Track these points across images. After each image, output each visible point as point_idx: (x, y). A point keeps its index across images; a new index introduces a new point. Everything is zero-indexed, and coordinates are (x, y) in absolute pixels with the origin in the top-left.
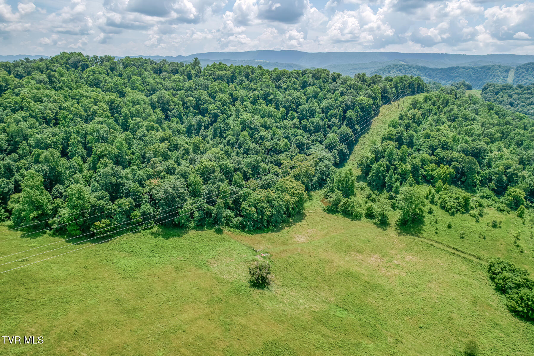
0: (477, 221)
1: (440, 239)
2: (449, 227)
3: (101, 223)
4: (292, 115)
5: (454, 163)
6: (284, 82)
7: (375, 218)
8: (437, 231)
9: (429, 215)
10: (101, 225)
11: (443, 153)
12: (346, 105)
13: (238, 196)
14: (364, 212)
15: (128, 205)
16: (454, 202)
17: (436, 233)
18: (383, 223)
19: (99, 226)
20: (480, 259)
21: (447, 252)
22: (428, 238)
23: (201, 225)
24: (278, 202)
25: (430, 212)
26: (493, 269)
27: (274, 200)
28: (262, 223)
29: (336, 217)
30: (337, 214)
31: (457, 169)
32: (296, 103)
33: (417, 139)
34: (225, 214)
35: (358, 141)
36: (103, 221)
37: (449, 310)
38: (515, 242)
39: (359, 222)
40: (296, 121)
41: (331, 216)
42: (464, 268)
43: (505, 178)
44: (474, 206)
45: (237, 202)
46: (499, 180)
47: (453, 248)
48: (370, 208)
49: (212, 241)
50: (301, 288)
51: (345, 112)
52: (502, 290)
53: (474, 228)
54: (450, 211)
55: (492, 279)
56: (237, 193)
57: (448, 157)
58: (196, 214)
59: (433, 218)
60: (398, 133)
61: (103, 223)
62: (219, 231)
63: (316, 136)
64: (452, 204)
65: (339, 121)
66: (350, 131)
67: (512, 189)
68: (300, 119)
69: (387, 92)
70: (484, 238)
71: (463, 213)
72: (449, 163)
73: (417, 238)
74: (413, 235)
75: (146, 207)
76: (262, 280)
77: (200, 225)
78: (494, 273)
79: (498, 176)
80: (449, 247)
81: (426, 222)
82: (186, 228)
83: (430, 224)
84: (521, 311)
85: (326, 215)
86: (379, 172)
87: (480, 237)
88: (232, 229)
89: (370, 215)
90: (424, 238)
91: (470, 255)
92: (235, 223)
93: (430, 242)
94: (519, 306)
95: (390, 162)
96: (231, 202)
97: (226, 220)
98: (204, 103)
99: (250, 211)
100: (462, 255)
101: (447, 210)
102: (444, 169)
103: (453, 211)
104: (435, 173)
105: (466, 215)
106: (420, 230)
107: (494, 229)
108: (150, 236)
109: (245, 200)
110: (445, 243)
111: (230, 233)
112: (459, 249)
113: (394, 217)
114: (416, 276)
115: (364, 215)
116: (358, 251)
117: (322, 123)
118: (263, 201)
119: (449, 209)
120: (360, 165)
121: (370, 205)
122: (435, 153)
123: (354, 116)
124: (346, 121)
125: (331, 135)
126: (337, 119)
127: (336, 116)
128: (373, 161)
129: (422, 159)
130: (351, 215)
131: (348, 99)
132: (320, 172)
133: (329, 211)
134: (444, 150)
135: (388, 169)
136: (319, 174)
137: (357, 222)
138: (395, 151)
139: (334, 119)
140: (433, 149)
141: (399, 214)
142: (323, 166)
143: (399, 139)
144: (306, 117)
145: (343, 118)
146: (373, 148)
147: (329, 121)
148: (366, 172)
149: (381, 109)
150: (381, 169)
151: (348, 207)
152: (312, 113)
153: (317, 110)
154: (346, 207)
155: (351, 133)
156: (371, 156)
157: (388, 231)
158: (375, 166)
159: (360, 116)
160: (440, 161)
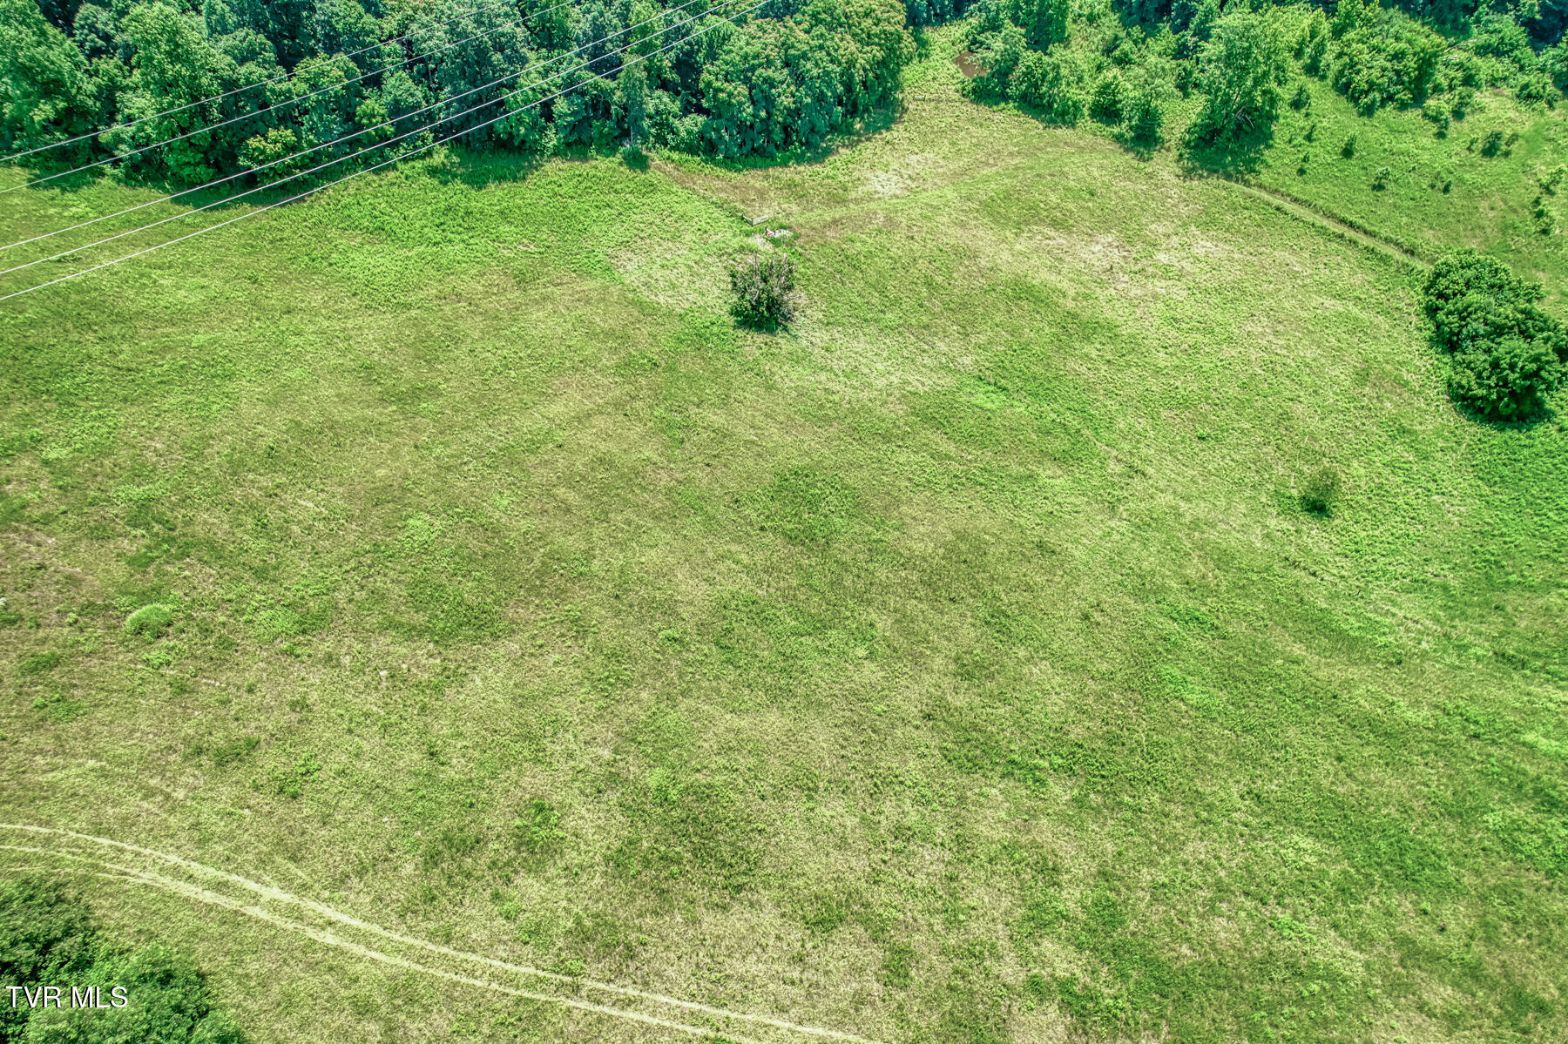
0: (1441, 135)
1: (1309, 190)
2: (1347, 152)
3: (266, 140)
7: (1121, 121)
8: (1306, 166)
9: (1291, 113)
10: (270, 149)
13: (689, 44)
14: (1090, 99)
15: (339, 80)
16: (1384, 70)
17: (1301, 172)
18: (1145, 137)
19: (263, 152)
20: (1412, 254)
21: (1322, 231)
22: (1274, 187)
23: (579, 142)
24: (817, 65)
25: (1297, 105)
27: (804, 56)
28: (769, 133)
29: (998, 117)
30: (1003, 105)
34: (650, 106)
36: (272, 133)
37: (1287, 394)
38: (1537, 202)
39: (1071, 131)
41: (983, 111)
42: (1361, 278)
44: (1445, 84)
45: (687, 65)
47: (1343, 221)
48: (1108, 86)
49: (616, 191)
50: (881, 330)
52: (1449, 343)
53: (1425, 157)
54: (1364, 100)
55: (1432, 311)
56: (687, 34)
58: (561, 106)
59: (1302, 123)
61: (276, 142)
62: (637, 162)
64: (1376, 74)
70: (1446, 190)
71: (1403, 106)
73: (1240, 187)
74: (1228, 177)
75: (400, 84)
76: (768, 308)
77: (577, 144)
78: (1441, 295)
80: (1331, 216)
81: (1277, 136)
82: (534, 152)
83: (1290, 141)
84: (1481, 398)
85: (970, 108)
87: (1433, 186)
88: (675, 156)
89: (1107, 111)
90: (1260, 186)
91: (1387, 240)
92: (683, 134)
93: (1277, 201)
94: (1481, 385)
96: (667, 63)
97: (656, 124)
99: (730, 95)
100: (1364, 241)
101: (1355, 98)
103: (1374, 101)
105: (1413, 115)
106: (1254, 161)
107: (1485, 162)
108: (425, 179)
109: (712, 56)
110: (1320, 202)
111: (670, 167)
112: (1360, 222)
113: (1182, 117)
114: (1216, 300)
115: (1086, 111)
116: (1055, 224)
118: (769, 63)
119: (1362, 92)
121: (1109, 75)
130: (1047, 111)
133: (980, 95)
137: (1063, 131)
141: (1195, 110)
151: (1040, 81)
154: (1034, 80)
157: (1155, 162)
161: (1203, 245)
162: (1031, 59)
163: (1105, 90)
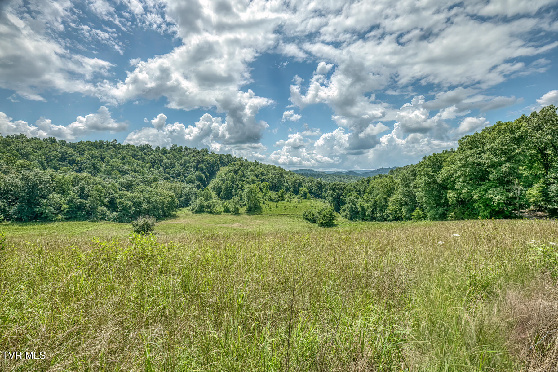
0: (290, 203)
1: (274, 212)
2: (277, 207)
4: (157, 167)
6: (148, 151)
7: (231, 212)
8: (271, 209)
9: (263, 205)
11: (263, 177)
12: (198, 161)
13: (113, 196)
14: (223, 210)
17: (270, 211)
18: (236, 212)
20: (297, 215)
21: (279, 216)
22: (267, 214)
25: (264, 203)
26: (305, 214)
29: (202, 215)
30: (203, 213)
31: (272, 183)
32: (160, 160)
33: (247, 173)
34: (99, 210)
35: (209, 183)
40: (161, 170)
41: (198, 215)
42: (292, 219)
43: (297, 186)
44: (286, 198)
46: (294, 187)
47: (282, 214)
51: (197, 165)
52: (314, 221)
53: (290, 205)
54: (275, 200)
55: (307, 219)
57: (266, 179)
59: (266, 206)
60: (234, 169)
62: (94, 222)
63: (178, 179)
64: (275, 196)
65: (194, 170)
66: (202, 175)
67: (301, 189)
68: (164, 169)
69: (222, 159)
71: (282, 201)
72: (268, 181)
74: (257, 214)
76: (147, 228)
78: (307, 216)
80: (280, 214)
81: (263, 208)
83: (266, 208)
84: (326, 223)
85: (194, 215)
86: (227, 188)
87: (294, 208)
89: (227, 211)
90: (264, 214)
91: (292, 215)
92: (111, 217)
93: (269, 215)
95: (233, 183)
96: (106, 200)
97: (101, 215)
99: (127, 204)
100: (288, 216)
101: (273, 201)
102: (265, 183)
104: (262, 186)
105: (284, 201)
106: (261, 212)
107: (299, 204)
110: (277, 213)
112: (286, 214)
113: (243, 210)
115: (222, 212)
116: (223, 224)
117: (182, 171)
118: (139, 198)
120: (214, 189)
121: (225, 204)
122: (258, 178)
123: (204, 167)
124: (199, 170)
125: (190, 176)
126: (193, 169)
127: (191, 167)
128: (222, 184)
129: (252, 179)
130: (214, 213)
131: (199, 158)
132: (186, 195)
133: (197, 212)
134: (263, 176)
135: (233, 187)
136: (185, 196)
137: (219, 215)
138: (235, 177)
139: (190, 169)
140: (257, 176)
141: (245, 208)
142: (187, 191)
143: (236, 173)
144: (169, 168)
145: (196, 168)
146: (221, 178)
147: (187, 170)
148: (218, 194)
149: (220, 168)
150: (229, 186)
151: (210, 207)
152: (173, 166)
153: (177, 164)
154: (209, 207)
155: (204, 176)
156: (220, 182)
157: (241, 216)
158: (224, 185)
159: (208, 168)
160: (262, 181)
161: (258, 221)
162: (207, 203)
163: (226, 206)
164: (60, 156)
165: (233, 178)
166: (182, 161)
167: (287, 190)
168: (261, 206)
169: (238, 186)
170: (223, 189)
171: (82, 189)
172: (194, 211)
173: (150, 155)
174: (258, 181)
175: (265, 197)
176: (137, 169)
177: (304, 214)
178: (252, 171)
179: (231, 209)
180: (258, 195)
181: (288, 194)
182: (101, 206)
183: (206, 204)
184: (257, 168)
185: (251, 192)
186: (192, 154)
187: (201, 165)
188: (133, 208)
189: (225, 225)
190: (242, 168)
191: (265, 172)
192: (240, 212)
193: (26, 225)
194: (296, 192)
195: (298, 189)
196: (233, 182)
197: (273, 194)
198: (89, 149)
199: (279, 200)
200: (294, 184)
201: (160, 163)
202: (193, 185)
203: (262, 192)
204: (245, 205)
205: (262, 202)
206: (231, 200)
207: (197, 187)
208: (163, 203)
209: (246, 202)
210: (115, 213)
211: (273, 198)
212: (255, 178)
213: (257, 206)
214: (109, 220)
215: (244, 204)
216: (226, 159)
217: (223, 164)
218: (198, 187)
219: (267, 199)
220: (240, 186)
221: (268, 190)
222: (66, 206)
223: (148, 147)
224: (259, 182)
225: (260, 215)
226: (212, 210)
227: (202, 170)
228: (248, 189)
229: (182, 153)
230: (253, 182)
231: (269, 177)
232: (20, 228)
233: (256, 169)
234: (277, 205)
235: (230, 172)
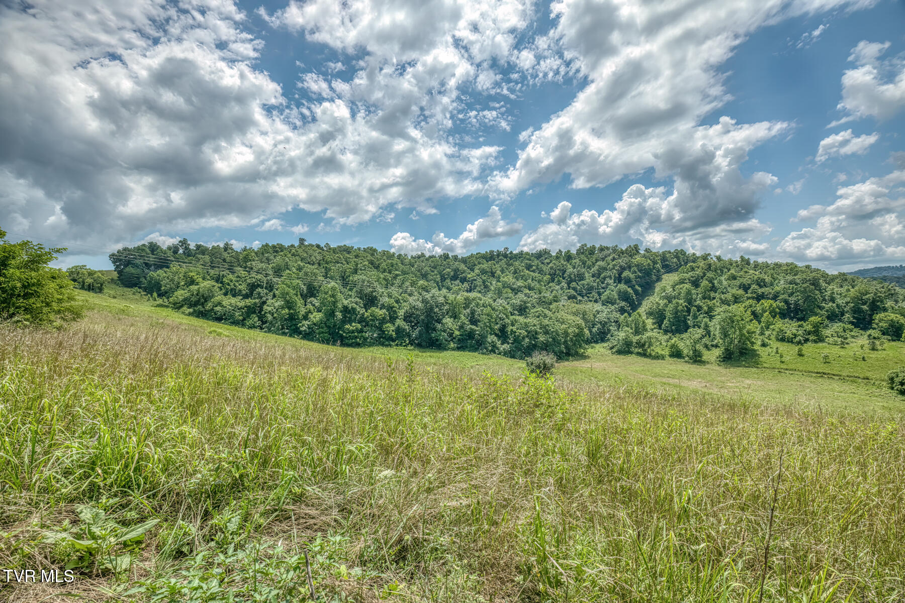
0: (843, 348)
1: (793, 367)
2: (801, 355)
3: (351, 326)
4: (559, 281)
5: (781, 297)
6: (546, 259)
7: (684, 357)
8: (783, 359)
9: (763, 348)
10: (351, 328)
11: (760, 291)
12: (621, 267)
14: (667, 352)
15: (381, 315)
16: (797, 330)
17: (782, 362)
18: (697, 359)
19: (348, 330)
20: (868, 379)
21: (810, 376)
22: (772, 367)
25: (764, 345)
26: (898, 379)
30: (630, 355)
31: (786, 302)
32: (563, 270)
33: (720, 282)
34: (489, 340)
35: (641, 304)
36: (353, 324)
39: (663, 361)
40: (565, 285)
41: (622, 357)
42: (847, 387)
43: (865, 307)
44: (830, 336)
45: (503, 329)
46: (856, 311)
47: (817, 373)
51: (620, 275)
53: (842, 353)
54: (795, 341)
56: (504, 319)
57: (770, 293)
59: (770, 350)
60: (692, 277)
61: (354, 326)
62: (484, 354)
63: (588, 297)
64: (795, 331)
65: (615, 283)
66: (629, 290)
67: (882, 315)
68: (569, 284)
69: (667, 261)
70: (864, 360)
71: (815, 342)
72: (775, 298)
74: (747, 367)
77: (462, 347)
79: (853, 305)
80: (812, 372)
81: (761, 354)
82: (444, 347)
83: (769, 355)
85: (615, 356)
86: (676, 313)
87: (856, 360)
88: (499, 356)
89: (676, 354)
90: (765, 368)
91: (849, 377)
92: (502, 350)
93: (777, 370)
95: (690, 304)
96: (496, 328)
98: (462, 273)
99: (520, 333)
100: (836, 378)
101: (790, 341)
102: (766, 303)
103: (800, 341)
104: (758, 308)
105: (820, 344)
106: (756, 362)
107: (875, 352)
110: (800, 369)
112: (828, 372)
113: (711, 355)
115: (667, 356)
116: (668, 377)
117: (595, 284)
118: (535, 325)
119: (792, 338)
120: (650, 314)
121: (673, 341)
122: (749, 291)
123: (632, 276)
124: (623, 282)
125: (607, 292)
126: (612, 281)
127: (610, 277)
128: (666, 305)
129: (733, 295)
130: (650, 356)
131: (622, 261)
132: (601, 323)
133: (619, 352)
134: (761, 287)
135: (689, 311)
136: (599, 325)
137: (660, 361)
138: (693, 292)
139: (608, 280)
140: (746, 288)
141: (717, 352)
142: (602, 317)
143: (696, 283)
144: (575, 281)
145: (619, 280)
146: (664, 294)
147: (603, 283)
148: (659, 323)
149: (663, 276)
150: (680, 308)
151: (643, 345)
152: (581, 277)
153: (587, 275)
154: (641, 345)
155: (632, 291)
156: (662, 302)
157: (708, 366)
158: (671, 307)
159: (639, 277)
160: (759, 298)
161: (748, 382)
162: (637, 338)
163: (673, 346)
164: (452, 273)
165: (689, 293)
166: (594, 269)
167: (833, 317)
168: (755, 351)
169: (699, 308)
170: (668, 314)
171: (473, 313)
172: (614, 350)
173: (548, 264)
174: (748, 298)
175: (767, 333)
176: (533, 285)
177: (892, 379)
178: (734, 278)
179: (685, 352)
180: (748, 327)
181: (837, 326)
182: (491, 334)
183: (635, 339)
184: (746, 272)
185: (731, 321)
186: (611, 257)
187: (626, 274)
188: (527, 340)
189: (671, 381)
190: (710, 275)
191: (768, 279)
192: (704, 358)
193: (424, 352)
194: (863, 321)
195: (871, 315)
196: (690, 301)
197: (791, 327)
198: (479, 263)
199: (806, 340)
200: (857, 304)
201: (563, 274)
202: (613, 307)
203: (760, 322)
204: (716, 346)
205: (759, 343)
206: (684, 336)
207: (619, 311)
208: (566, 334)
209: (718, 340)
210: (506, 345)
211: (789, 334)
212: (741, 292)
213: (746, 349)
214: (500, 354)
215: (714, 343)
216: (675, 260)
217: (669, 269)
218: (622, 311)
219: (773, 337)
220: (706, 308)
221: (774, 317)
222: (457, 333)
223: (546, 252)
224: (750, 301)
225: (754, 370)
226: (646, 350)
227: (628, 281)
228: (723, 315)
229: (595, 256)
230: (736, 300)
231: (777, 288)
232: (420, 354)
233: (742, 273)
234: (800, 350)
235: (682, 282)
